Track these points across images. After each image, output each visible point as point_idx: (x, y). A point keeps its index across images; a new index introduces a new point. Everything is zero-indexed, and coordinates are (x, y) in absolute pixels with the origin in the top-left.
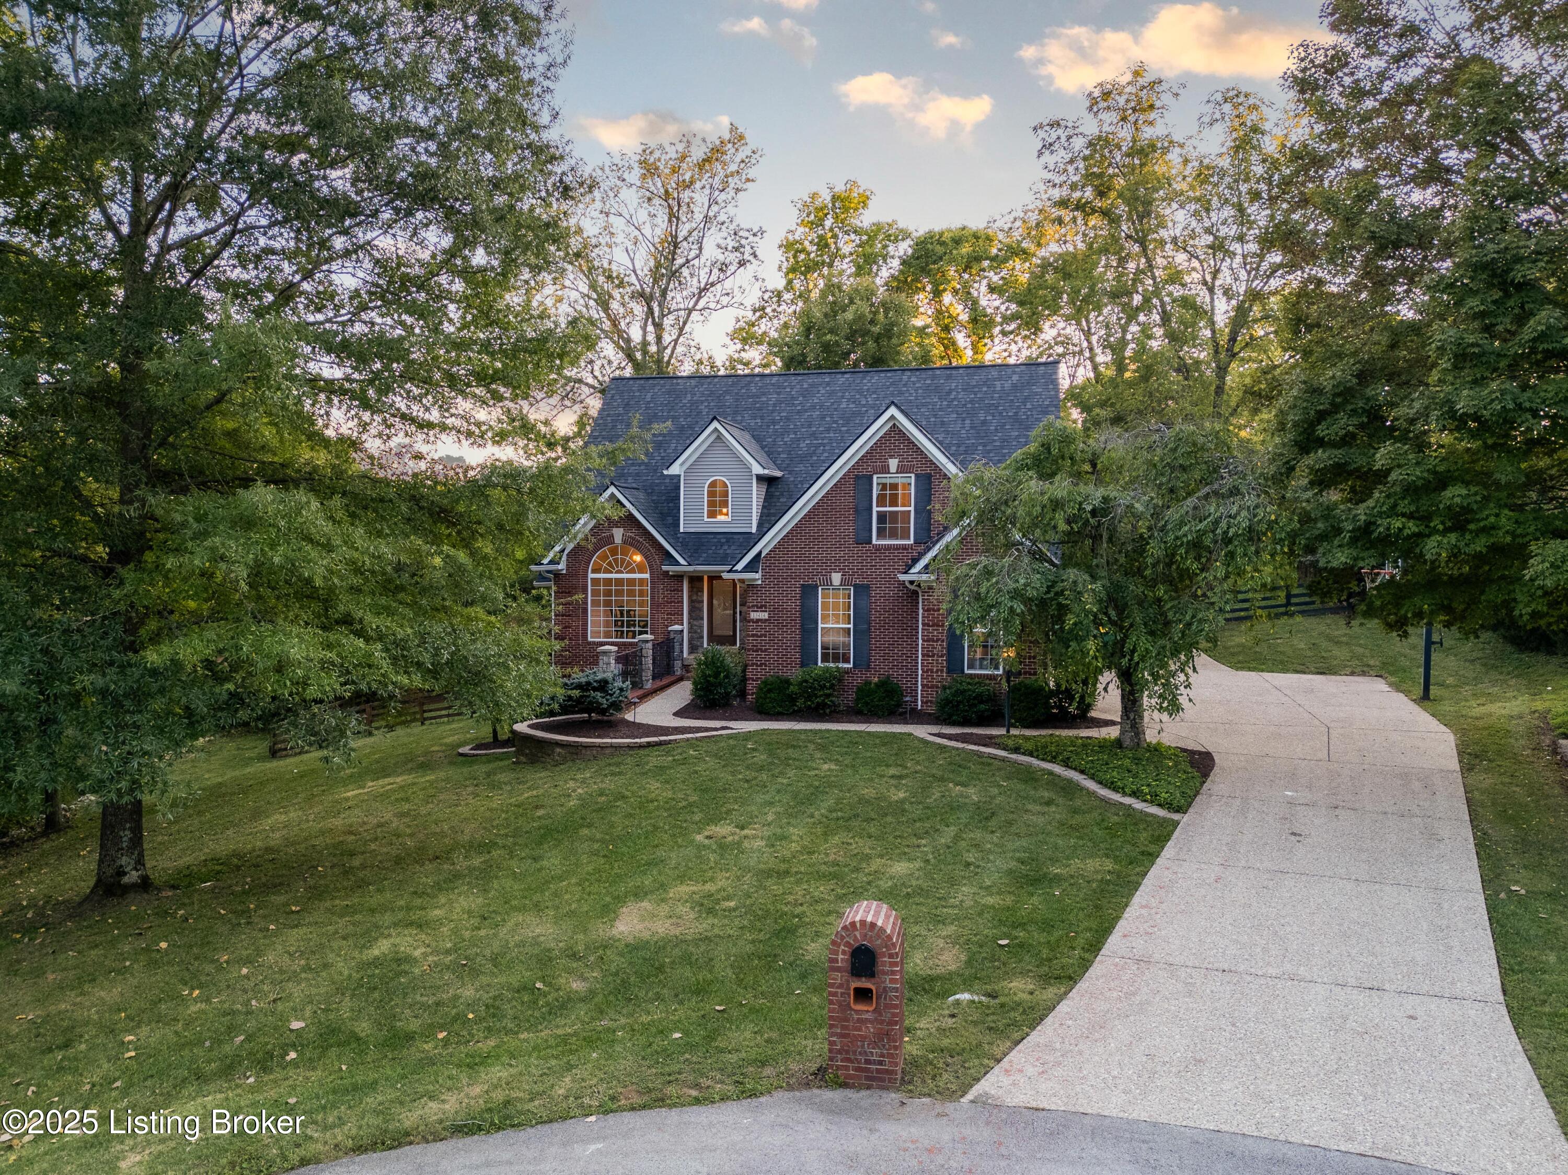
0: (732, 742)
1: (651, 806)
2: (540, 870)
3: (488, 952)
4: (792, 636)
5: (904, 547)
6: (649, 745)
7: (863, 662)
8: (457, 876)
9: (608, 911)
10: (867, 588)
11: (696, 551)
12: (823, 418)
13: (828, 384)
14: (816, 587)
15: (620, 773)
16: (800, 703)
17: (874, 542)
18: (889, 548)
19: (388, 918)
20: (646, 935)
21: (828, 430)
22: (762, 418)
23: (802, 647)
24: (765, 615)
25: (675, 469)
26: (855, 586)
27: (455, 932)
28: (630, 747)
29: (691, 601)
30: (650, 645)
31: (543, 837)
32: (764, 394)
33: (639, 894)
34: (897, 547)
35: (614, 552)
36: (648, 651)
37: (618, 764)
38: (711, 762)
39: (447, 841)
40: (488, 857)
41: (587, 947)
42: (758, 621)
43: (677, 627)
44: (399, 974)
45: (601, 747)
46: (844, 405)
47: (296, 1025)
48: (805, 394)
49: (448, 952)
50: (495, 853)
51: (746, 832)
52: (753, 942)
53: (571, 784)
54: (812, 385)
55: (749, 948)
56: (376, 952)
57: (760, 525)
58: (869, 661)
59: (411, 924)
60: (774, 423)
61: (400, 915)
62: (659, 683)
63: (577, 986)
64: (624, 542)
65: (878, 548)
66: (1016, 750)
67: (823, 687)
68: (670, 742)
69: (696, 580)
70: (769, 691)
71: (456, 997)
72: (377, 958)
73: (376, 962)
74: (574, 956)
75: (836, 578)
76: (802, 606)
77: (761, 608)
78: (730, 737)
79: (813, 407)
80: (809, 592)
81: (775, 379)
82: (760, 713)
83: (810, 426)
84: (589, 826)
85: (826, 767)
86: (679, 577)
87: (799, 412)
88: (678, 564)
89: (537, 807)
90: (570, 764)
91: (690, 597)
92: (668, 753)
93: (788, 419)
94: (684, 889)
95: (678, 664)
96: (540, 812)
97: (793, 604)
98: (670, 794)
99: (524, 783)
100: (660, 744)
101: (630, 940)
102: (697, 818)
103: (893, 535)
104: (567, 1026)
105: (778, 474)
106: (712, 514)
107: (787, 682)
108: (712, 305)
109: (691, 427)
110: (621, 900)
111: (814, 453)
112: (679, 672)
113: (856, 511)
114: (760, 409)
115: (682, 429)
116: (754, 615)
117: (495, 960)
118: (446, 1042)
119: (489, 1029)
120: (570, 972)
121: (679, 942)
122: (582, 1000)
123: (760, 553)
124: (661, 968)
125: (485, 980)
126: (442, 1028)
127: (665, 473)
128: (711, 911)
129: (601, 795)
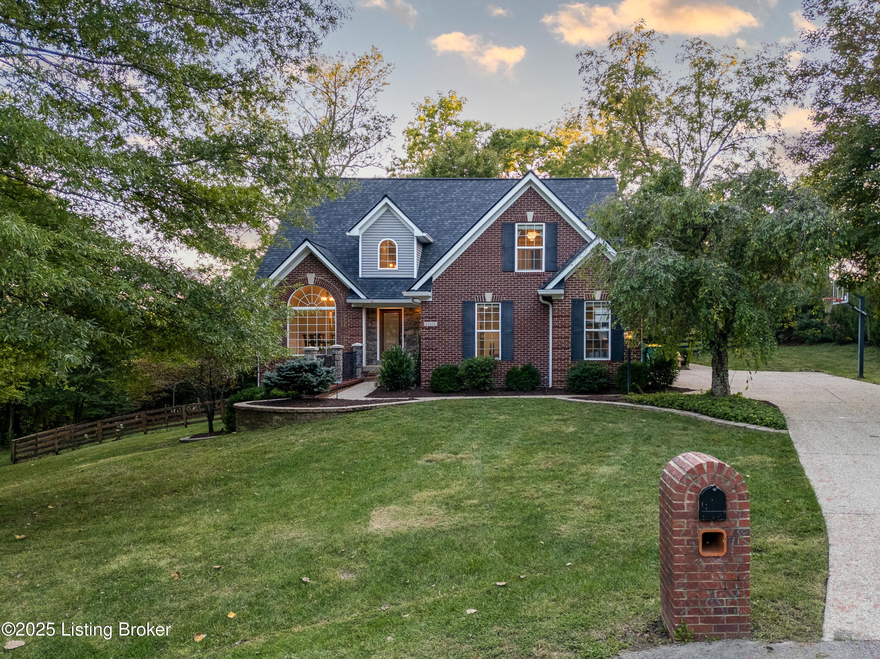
1: (369, 446)
3: (242, 556)
4: (455, 339)
5: (539, 275)
6: (354, 410)
7: (509, 357)
9: (359, 515)
10: (511, 303)
11: (372, 290)
12: (459, 207)
13: (461, 186)
14: (474, 303)
16: (466, 384)
17: (516, 270)
18: (527, 275)
20: (403, 530)
21: (464, 214)
22: (415, 206)
23: (463, 346)
24: (435, 324)
25: (355, 232)
26: (503, 302)
27: (203, 542)
28: (339, 411)
29: (368, 327)
30: (340, 352)
32: (415, 191)
33: (383, 501)
34: (533, 275)
35: (308, 291)
36: (339, 356)
38: (409, 418)
41: (347, 543)
42: (429, 328)
43: (359, 344)
45: (314, 413)
46: (473, 199)
48: (446, 192)
51: (460, 456)
54: (450, 187)
57: (419, 273)
58: (513, 355)
59: (153, 541)
60: (424, 209)
61: (140, 534)
62: (346, 382)
63: (343, 577)
64: (316, 284)
65: (519, 275)
68: (371, 408)
69: (371, 312)
71: (213, 599)
74: (335, 552)
75: (489, 296)
76: (463, 316)
77: (432, 318)
78: (417, 404)
79: (452, 200)
80: (468, 307)
81: (423, 183)
82: (434, 392)
83: (450, 212)
84: (318, 461)
85: (502, 417)
86: (359, 308)
87: (442, 203)
88: (359, 297)
90: (288, 427)
91: (367, 324)
93: (434, 207)
94: (425, 494)
95: (359, 371)
97: (456, 316)
100: (363, 409)
101: (388, 534)
103: (531, 266)
104: (346, 614)
105: (431, 240)
106: (383, 265)
107: (456, 369)
108: (359, 164)
110: (369, 506)
111: (455, 228)
112: (361, 376)
113: (503, 249)
116: (426, 324)
117: (251, 562)
118: (206, 645)
119: (256, 626)
120: (336, 566)
121: (437, 533)
122: (354, 589)
123: (431, 278)
124: (427, 555)
125: (242, 581)
126: (199, 630)
127: (348, 234)
128: (458, 508)
129: (322, 441)
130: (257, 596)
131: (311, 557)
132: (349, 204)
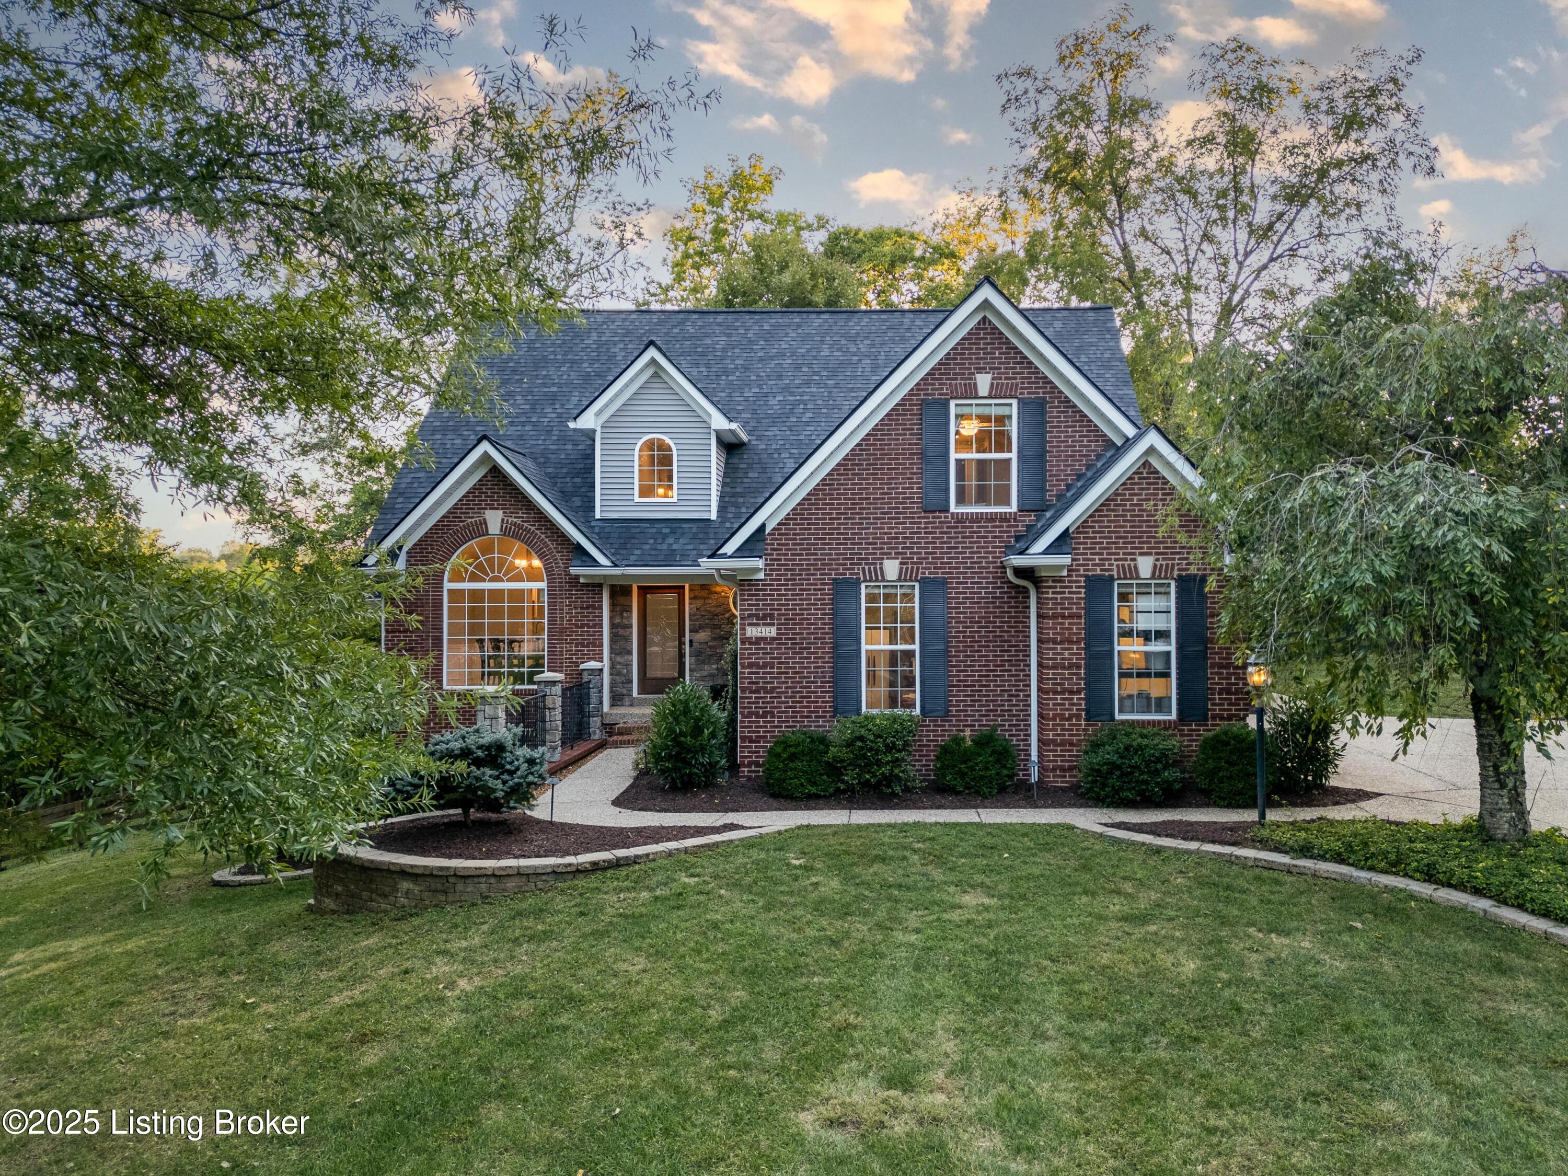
4: (817, 665)
5: (1004, 518)
6: (596, 867)
7: (939, 706)
10: (943, 583)
11: (623, 546)
12: (798, 367)
14: (858, 583)
16: (849, 777)
17: (953, 508)
18: (977, 518)
21: (808, 383)
22: (708, 366)
23: (834, 682)
24: (771, 631)
25: (587, 421)
26: (923, 582)
28: (558, 873)
29: (613, 626)
30: (558, 689)
32: (707, 335)
34: (992, 518)
35: (487, 547)
36: (555, 699)
42: (759, 640)
43: (593, 665)
46: (826, 352)
48: (768, 337)
54: (776, 327)
57: (722, 509)
58: (948, 703)
60: (726, 372)
62: (574, 751)
64: (505, 532)
65: (960, 519)
68: (636, 859)
69: (620, 592)
70: (791, 757)
75: (891, 568)
76: (835, 614)
77: (764, 619)
78: (748, 843)
79: (782, 354)
80: (844, 591)
82: (776, 796)
83: (780, 377)
86: (595, 587)
87: (761, 360)
88: (595, 563)
91: (611, 618)
93: (747, 368)
95: (597, 720)
97: (820, 611)
99: (331, 964)
103: (982, 497)
105: (744, 437)
106: (646, 491)
107: (824, 742)
109: (599, 375)
111: (791, 412)
112: (600, 733)
113: (923, 457)
114: (703, 355)
116: (752, 632)
123: (762, 527)
127: (572, 425)
132: (573, 362)
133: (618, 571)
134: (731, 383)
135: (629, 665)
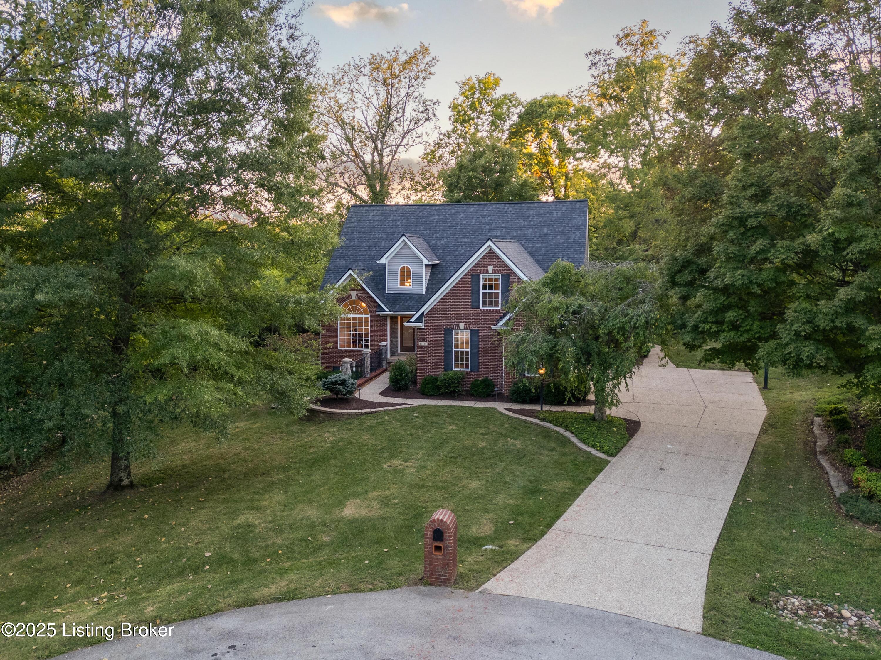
0: (406, 412)
1: (365, 448)
2: (311, 482)
3: (287, 523)
4: (439, 354)
5: (496, 311)
6: (366, 413)
7: (475, 369)
8: (273, 484)
9: (341, 504)
10: (478, 331)
11: (394, 304)
12: (462, 230)
14: (452, 330)
15: (351, 429)
16: (442, 390)
17: (481, 307)
18: (488, 311)
19: (243, 505)
20: (357, 516)
21: (464, 237)
22: (430, 229)
23: (445, 360)
24: (426, 344)
25: (383, 261)
26: (472, 330)
27: (273, 512)
28: (356, 414)
29: (391, 328)
30: (369, 355)
31: (314, 463)
32: (431, 216)
33: (355, 495)
34: (493, 311)
35: (351, 303)
36: (368, 358)
37: (350, 424)
38: (395, 424)
39: (268, 465)
40: (287, 474)
41: (331, 521)
42: (423, 347)
43: (384, 343)
44: (249, 532)
45: (343, 414)
46: (473, 223)
47: (208, 554)
48: (453, 216)
49: (270, 522)
50: (291, 472)
51: (407, 464)
52: (403, 520)
53: (327, 435)
54: (457, 211)
55: (401, 523)
56: (239, 522)
57: (427, 290)
58: (478, 368)
59: (253, 508)
60: (436, 232)
61: (248, 504)
62: (375, 374)
63: (325, 539)
64: (357, 298)
65: (483, 311)
66: (544, 420)
67: (454, 383)
68: (376, 412)
69: (394, 319)
70: (427, 384)
71: (274, 543)
72: (239, 524)
73: (239, 526)
74: (325, 525)
75: (462, 326)
76: (445, 339)
77: (424, 340)
78: (406, 409)
79: (457, 224)
80: (448, 332)
81: (437, 207)
82: (423, 394)
83: (455, 235)
84: (335, 458)
85: (451, 427)
86: (385, 317)
87: (449, 226)
88: (384, 311)
89: (310, 447)
90: (327, 423)
91: (391, 326)
92: (375, 418)
93: (443, 230)
94: (375, 493)
95: (384, 362)
96: (312, 451)
97: (440, 339)
98: (373, 442)
99: (305, 432)
100: (371, 413)
101: (350, 518)
102: (385, 455)
103: (491, 304)
104: (322, 557)
105: (437, 262)
106: (402, 284)
107: (436, 379)
108: (411, 143)
109: (392, 234)
110: (346, 498)
112: (385, 366)
113: (472, 292)
114: (429, 225)
115: (388, 235)
116: (421, 344)
117: (291, 526)
118: (270, 563)
119: (288, 558)
120: (323, 532)
121: (371, 519)
122: (328, 545)
123: (423, 312)
124: (362, 532)
125: (286, 535)
126: (269, 557)
127: (378, 262)
128: (386, 505)
129: (341, 441)
130: (291, 544)
131: (315, 526)
133: (391, 313)
134: (437, 237)
135: (397, 342)
